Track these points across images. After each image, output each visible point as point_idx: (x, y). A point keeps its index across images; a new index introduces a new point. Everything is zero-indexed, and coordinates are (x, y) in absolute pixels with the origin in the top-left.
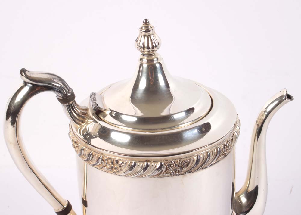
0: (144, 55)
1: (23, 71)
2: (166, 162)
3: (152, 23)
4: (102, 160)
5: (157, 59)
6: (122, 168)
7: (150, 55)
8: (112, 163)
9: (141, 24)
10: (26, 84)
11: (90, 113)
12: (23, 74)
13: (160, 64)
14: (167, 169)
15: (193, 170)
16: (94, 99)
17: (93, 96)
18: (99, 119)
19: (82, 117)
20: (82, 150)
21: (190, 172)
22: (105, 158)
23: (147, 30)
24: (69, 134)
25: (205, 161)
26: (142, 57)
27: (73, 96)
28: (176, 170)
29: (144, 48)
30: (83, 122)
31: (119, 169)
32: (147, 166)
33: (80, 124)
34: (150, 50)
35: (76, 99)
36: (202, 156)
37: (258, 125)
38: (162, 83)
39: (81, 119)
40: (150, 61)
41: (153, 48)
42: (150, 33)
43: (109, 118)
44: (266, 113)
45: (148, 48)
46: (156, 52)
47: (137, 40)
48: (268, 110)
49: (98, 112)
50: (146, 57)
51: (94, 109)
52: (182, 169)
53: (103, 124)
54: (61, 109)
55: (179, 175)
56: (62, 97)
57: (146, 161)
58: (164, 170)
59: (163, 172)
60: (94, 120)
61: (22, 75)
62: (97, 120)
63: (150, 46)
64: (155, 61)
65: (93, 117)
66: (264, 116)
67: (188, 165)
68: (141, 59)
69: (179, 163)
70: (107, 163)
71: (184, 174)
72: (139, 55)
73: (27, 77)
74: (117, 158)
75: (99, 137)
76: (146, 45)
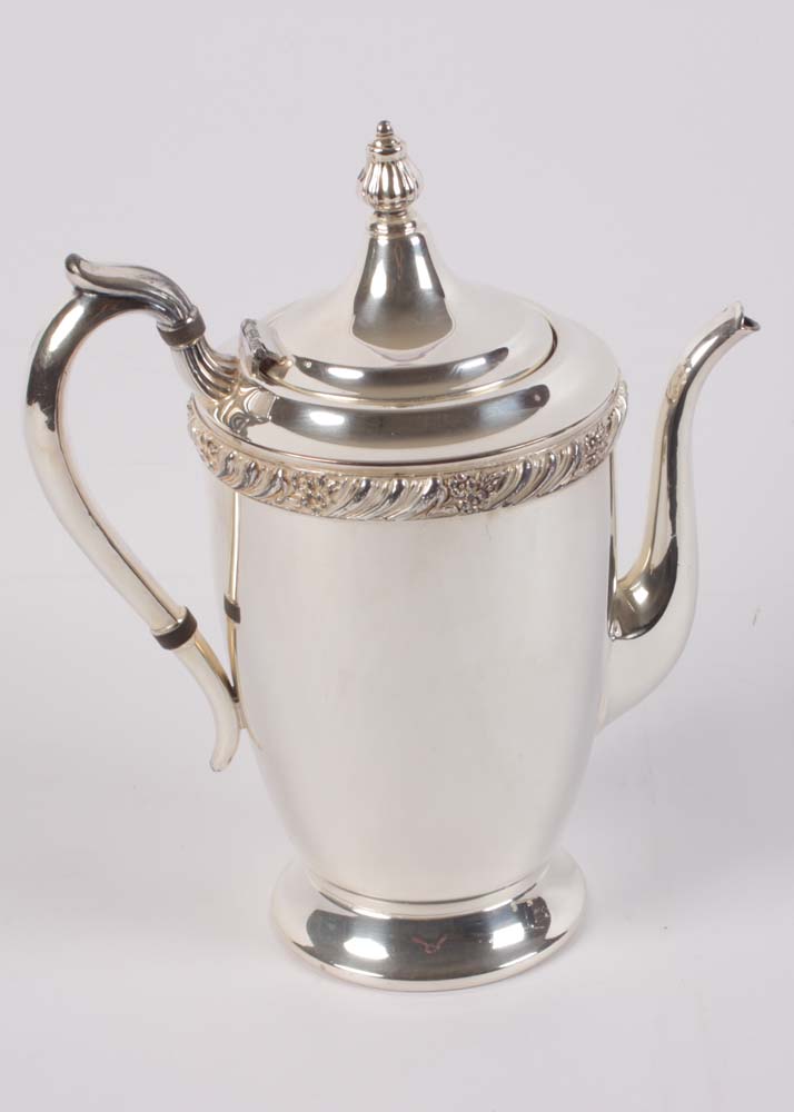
0: (379, 214)
1: (72, 262)
2: (446, 476)
3: (399, 133)
4: (284, 479)
5: (414, 225)
6: (336, 497)
7: (394, 214)
8: (310, 486)
9: (372, 134)
10: (80, 292)
11: (245, 370)
12: (75, 268)
13: (421, 237)
14: (449, 496)
15: (514, 498)
16: (254, 334)
17: (249, 329)
18: (270, 381)
19: (226, 380)
20: (228, 459)
21: (506, 505)
22: (289, 475)
23: (389, 150)
24: (190, 427)
25: (545, 474)
26: (374, 219)
27: (199, 327)
28: (471, 498)
29: (380, 195)
30: (225, 391)
31: (328, 500)
32: (400, 488)
33: (219, 398)
34: (397, 200)
35: (207, 334)
36: (535, 464)
37: (670, 401)
38: (425, 282)
39: (222, 384)
40: (396, 230)
41: (404, 194)
42: (395, 156)
43: (295, 376)
44: (688, 370)
45: (392, 195)
46: (411, 208)
47: (361, 178)
48: (695, 361)
49: (266, 365)
50: (384, 219)
51: (257, 357)
52: (487, 494)
53: (280, 392)
54: (169, 359)
55: (480, 510)
56: (174, 327)
57: (397, 475)
58: (442, 498)
59: (439, 505)
60: (256, 385)
61: (70, 270)
62: (263, 384)
63: (397, 191)
64: (409, 230)
65: (254, 378)
66: (685, 376)
67: (501, 485)
68: (373, 227)
69: (480, 479)
70: (297, 487)
71: (491, 509)
72: (367, 213)
73: (84, 275)
74: (321, 473)
75: (274, 421)
76: (385, 188)
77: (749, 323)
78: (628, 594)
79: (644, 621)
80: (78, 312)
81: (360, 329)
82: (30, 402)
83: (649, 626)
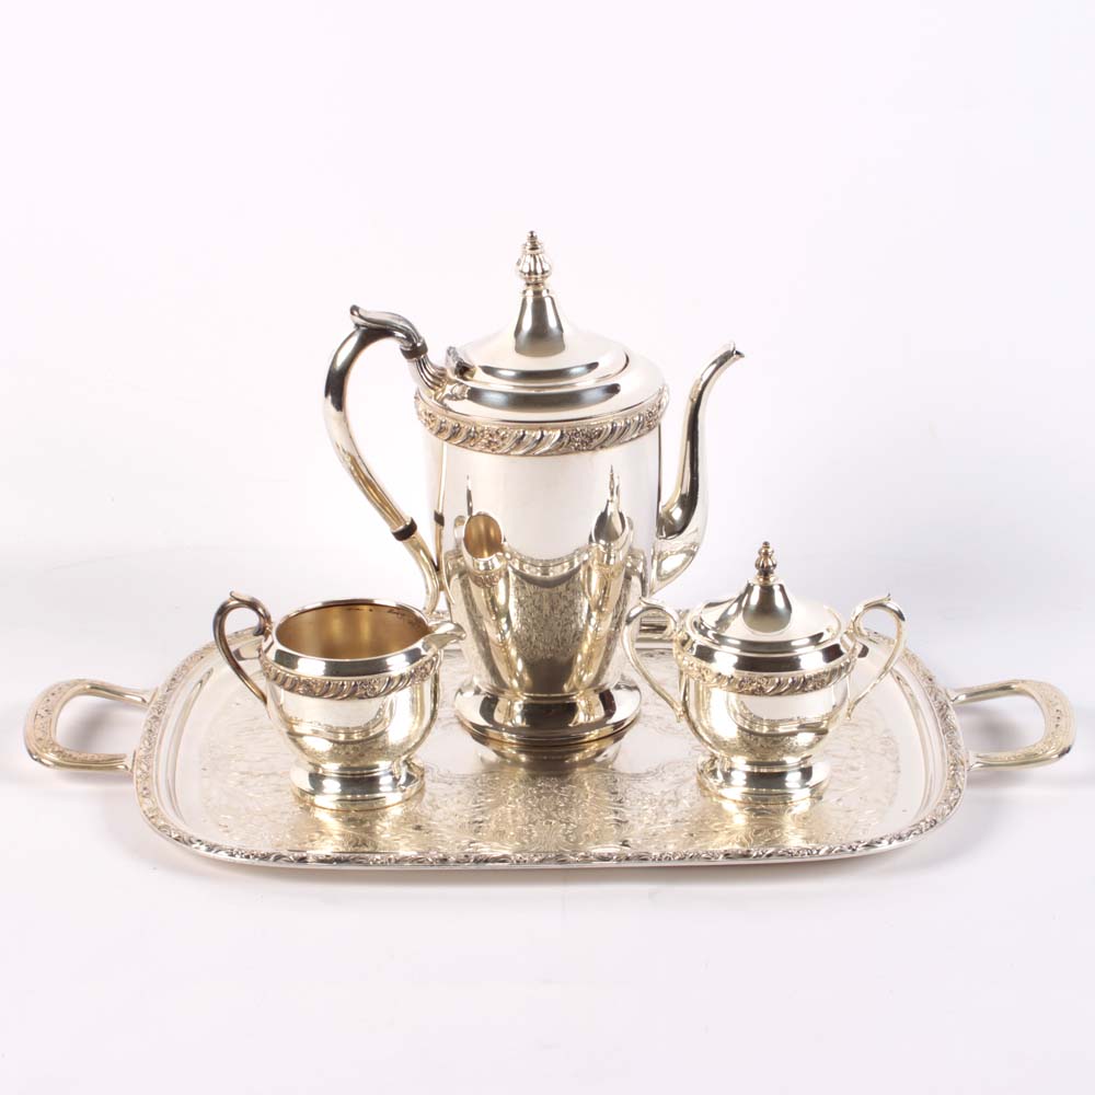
0: (528, 285)
1: (354, 309)
2: (569, 429)
3: (540, 239)
4: (475, 432)
5: (548, 291)
6: (505, 441)
7: (537, 284)
8: (491, 435)
9: (525, 239)
10: (357, 326)
11: (451, 375)
12: (356, 313)
13: (552, 299)
14: (570, 441)
15: (606, 444)
16: (455, 354)
17: (451, 351)
18: (466, 379)
19: (440, 380)
20: (441, 423)
21: (602, 447)
22: (479, 429)
23: (534, 248)
24: (417, 407)
25: (624, 430)
26: (525, 288)
27: (424, 349)
28: (582, 442)
29: (530, 273)
30: (438, 386)
31: (501, 443)
32: (542, 436)
33: (435, 390)
34: (539, 276)
35: (429, 354)
36: (619, 425)
37: (692, 400)
38: (552, 323)
39: (437, 382)
40: (537, 293)
41: (543, 272)
42: (537, 251)
43: (480, 375)
44: (702, 383)
45: (536, 273)
46: (547, 281)
47: (518, 264)
48: (705, 378)
49: (463, 370)
50: (530, 287)
51: (458, 366)
52: (591, 440)
53: (471, 384)
54: (406, 367)
55: (588, 450)
56: (410, 348)
57: (541, 428)
58: (566, 441)
59: (564, 446)
60: (457, 382)
61: (352, 313)
62: (461, 381)
63: (539, 271)
64: (544, 294)
65: (455, 378)
66: (701, 386)
67: (599, 435)
68: (525, 292)
69: (588, 432)
70: (483, 437)
71: (593, 449)
72: (522, 284)
73: (360, 317)
74: (497, 428)
75: (469, 399)
76: (532, 269)
77: (738, 353)
78: (669, 514)
79: (678, 529)
80: (354, 340)
81: (518, 349)
82: (326, 395)
83: (680, 532)
